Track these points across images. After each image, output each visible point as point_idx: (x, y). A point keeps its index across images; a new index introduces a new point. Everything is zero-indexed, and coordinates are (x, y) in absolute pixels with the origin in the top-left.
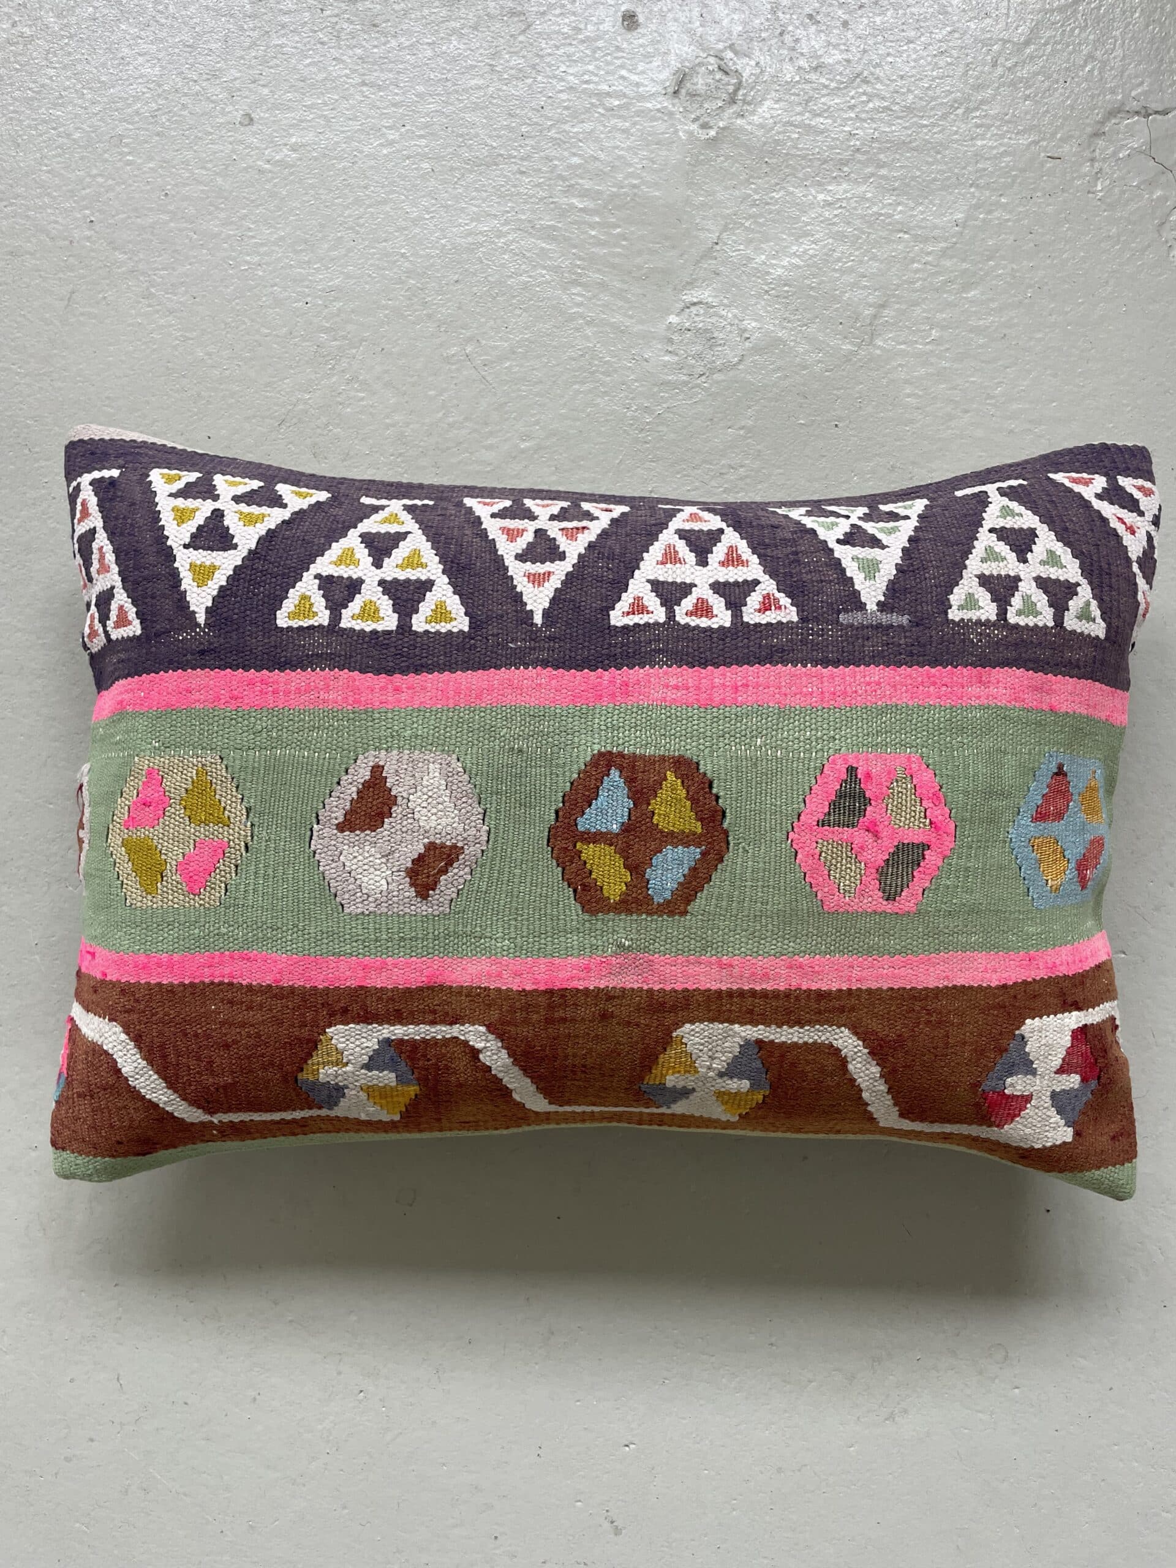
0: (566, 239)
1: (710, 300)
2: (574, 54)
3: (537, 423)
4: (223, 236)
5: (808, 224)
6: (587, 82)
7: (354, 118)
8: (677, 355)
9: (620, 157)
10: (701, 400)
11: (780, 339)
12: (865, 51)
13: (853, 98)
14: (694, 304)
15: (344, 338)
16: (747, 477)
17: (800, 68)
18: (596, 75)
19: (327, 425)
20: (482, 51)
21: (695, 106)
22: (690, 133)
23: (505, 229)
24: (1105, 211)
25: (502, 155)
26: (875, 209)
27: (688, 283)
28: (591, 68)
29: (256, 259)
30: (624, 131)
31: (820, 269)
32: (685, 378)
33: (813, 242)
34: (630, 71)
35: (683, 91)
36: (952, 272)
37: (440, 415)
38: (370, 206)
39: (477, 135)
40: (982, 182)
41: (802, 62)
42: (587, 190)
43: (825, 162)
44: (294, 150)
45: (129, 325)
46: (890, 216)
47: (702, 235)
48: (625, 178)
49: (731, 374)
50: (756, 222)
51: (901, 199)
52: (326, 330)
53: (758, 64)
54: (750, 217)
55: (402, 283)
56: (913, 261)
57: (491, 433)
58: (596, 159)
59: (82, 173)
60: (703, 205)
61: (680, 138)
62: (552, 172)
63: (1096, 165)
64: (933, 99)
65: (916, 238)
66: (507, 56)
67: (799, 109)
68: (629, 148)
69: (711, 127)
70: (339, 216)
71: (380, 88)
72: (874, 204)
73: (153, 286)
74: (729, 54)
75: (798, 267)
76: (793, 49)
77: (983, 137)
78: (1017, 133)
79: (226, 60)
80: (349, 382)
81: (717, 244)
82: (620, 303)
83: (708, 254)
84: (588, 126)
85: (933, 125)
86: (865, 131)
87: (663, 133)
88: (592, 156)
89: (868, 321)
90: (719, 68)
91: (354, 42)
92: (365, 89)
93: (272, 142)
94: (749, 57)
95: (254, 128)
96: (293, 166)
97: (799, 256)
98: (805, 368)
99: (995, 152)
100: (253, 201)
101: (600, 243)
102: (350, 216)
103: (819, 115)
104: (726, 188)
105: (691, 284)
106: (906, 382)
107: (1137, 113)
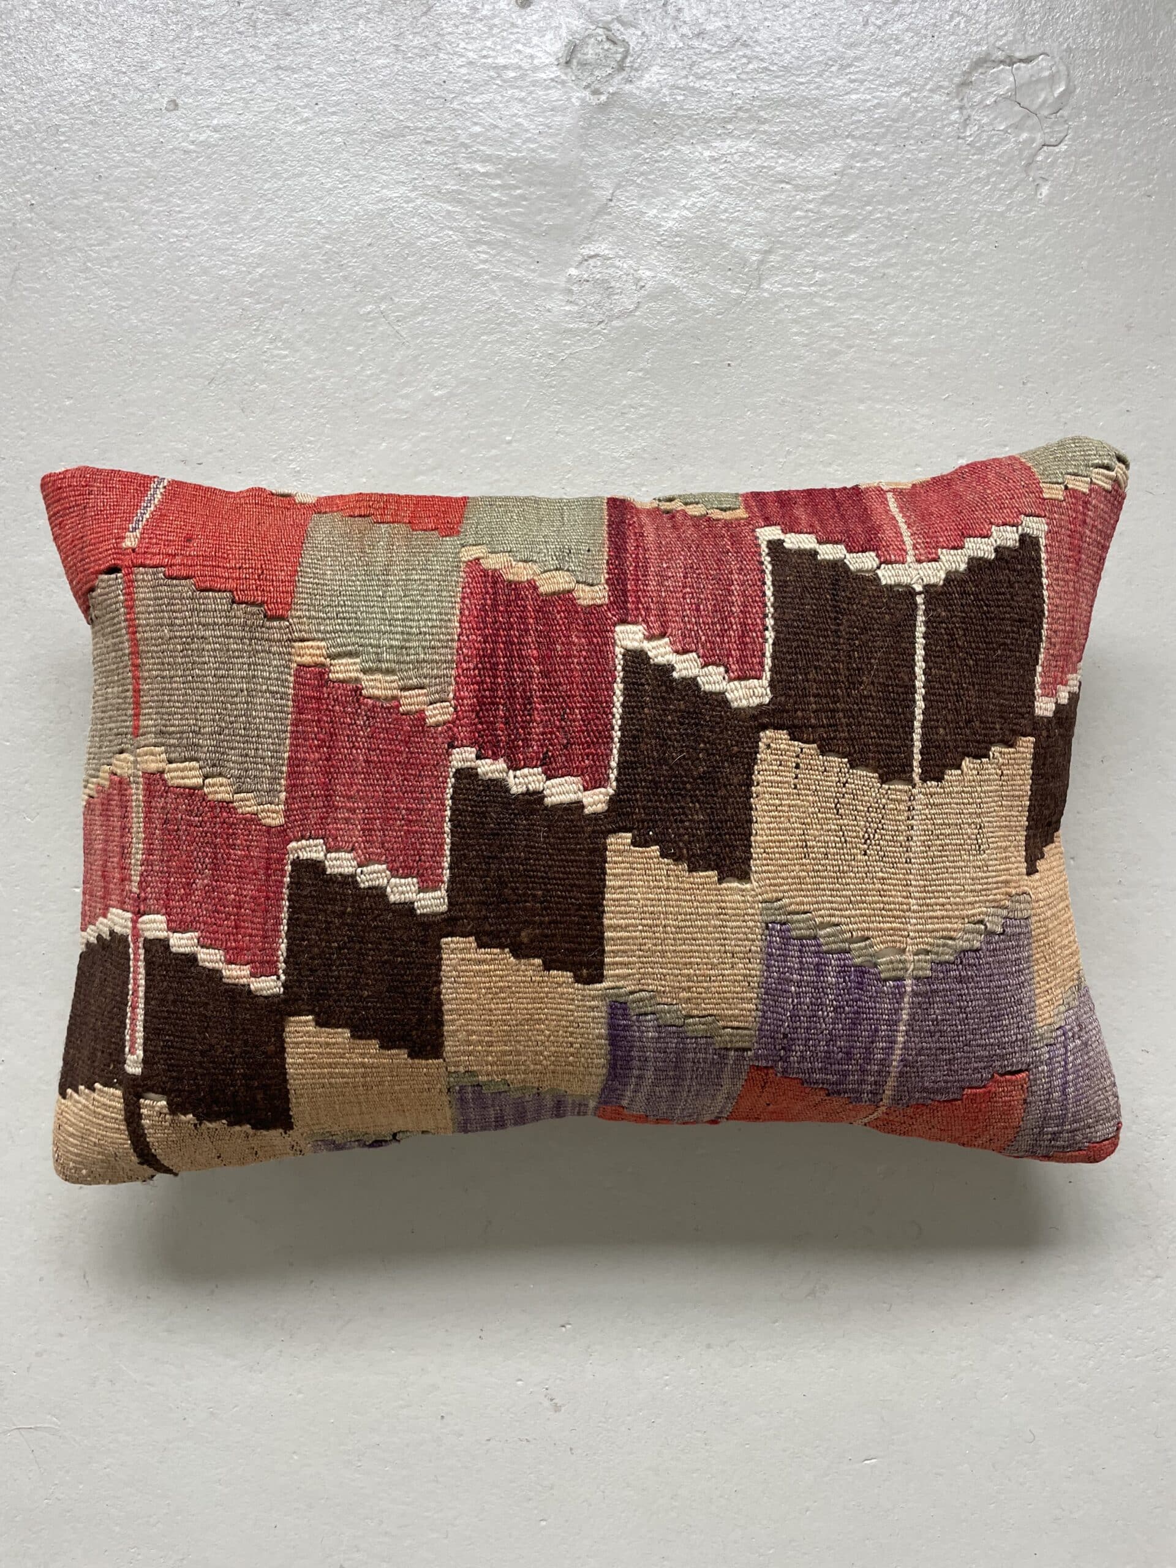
0: (471, 201)
1: (607, 252)
2: (472, 32)
3: (449, 372)
4: (153, 212)
5: (697, 178)
6: (484, 57)
7: (272, 100)
8: (577, 304)
9: (518, 125)
10: (601, 346)
11: (673, 287)
12: (744, 17)
13: (733, 60)
14: (591, 257)
15: (267, 301)
16: (645, 416)
17: (683, 35)
18: (493, 50)
19: (253, 382)
20: (387, 32)
21: (586, 74)
22: (583, 100)
23: (413, 195)
24: (973, 155)
25: (408, 127)
26: (758, 162)
27: (586, 238)
28: (489, 43)
29: (184, 232)
30: (521, 100)
31: (708, 220)
32: (585, 326)
33: (701, 195)
34: (524, 45)
35: (575, 62)
36: (832, 217)
37: (358, 368)
38: (287, 179)
39: (384, 110)
40: (857, 133)
41: (685, 30)
42: (488, 155)
43: (710, 120)
44: (215, 131)
45: (69, 297)
46: (771, 168)
47: (597, 193)
48: (524, 142)
49: (629, 320)
50: (647, 179)
51: (782, 152)
52: (251, 295)
53: (643, 33)
54: (642, 174)
55: (319, 248)
56: (795, 209)
57: (407, 384)
58: (496, 127)
59: (22, 161)
60: (597, 166)
61: (573, 104)
62: (455, 141)
63: (965, 112)
64: (810, 58)
65: (796, 186)
66: (410, 37)
67: (684, 73)
68: (527, 116)
69: (602, 93)
70: (260, 189)
71: (294, 71)
72: (757, 158)
73: (89, 261)
74: (616, 26)
75: (688, 219)
76: (677, 18)
77: (855, 91)
78: (889, 87)
79: (151, 53)
80: (272, 341)
81: (611, 200)
82: (523, 259)
83: (603, 210)
84: (486, 97)
85: (809, 82)
86: (747, 91)
87: (557, 100)
88: (492, 124)
89: (755, 266)
90: (608, 39)
91: (269, 31)
92: (279, 72)
93: (196, 124)
94: (635, 27)
95: (178, 113)
96: (215, 146)
97: (687, 209)
98: (697, 312)
99: (869, 104)
100: (179, 179)
101: (501, 204)
102: (269, 189)
103: (703, 78)
104: (618, 148)
105: (588, 238)
106: (794, 321)
107: (1002, 62)
